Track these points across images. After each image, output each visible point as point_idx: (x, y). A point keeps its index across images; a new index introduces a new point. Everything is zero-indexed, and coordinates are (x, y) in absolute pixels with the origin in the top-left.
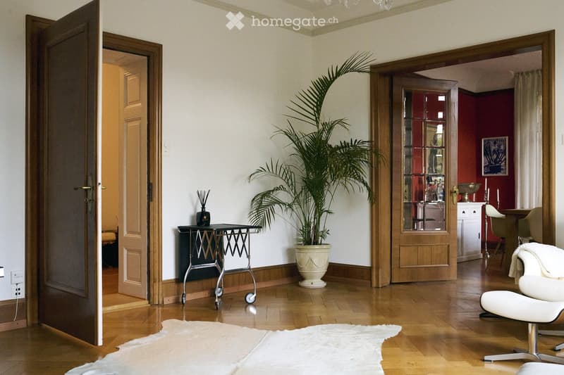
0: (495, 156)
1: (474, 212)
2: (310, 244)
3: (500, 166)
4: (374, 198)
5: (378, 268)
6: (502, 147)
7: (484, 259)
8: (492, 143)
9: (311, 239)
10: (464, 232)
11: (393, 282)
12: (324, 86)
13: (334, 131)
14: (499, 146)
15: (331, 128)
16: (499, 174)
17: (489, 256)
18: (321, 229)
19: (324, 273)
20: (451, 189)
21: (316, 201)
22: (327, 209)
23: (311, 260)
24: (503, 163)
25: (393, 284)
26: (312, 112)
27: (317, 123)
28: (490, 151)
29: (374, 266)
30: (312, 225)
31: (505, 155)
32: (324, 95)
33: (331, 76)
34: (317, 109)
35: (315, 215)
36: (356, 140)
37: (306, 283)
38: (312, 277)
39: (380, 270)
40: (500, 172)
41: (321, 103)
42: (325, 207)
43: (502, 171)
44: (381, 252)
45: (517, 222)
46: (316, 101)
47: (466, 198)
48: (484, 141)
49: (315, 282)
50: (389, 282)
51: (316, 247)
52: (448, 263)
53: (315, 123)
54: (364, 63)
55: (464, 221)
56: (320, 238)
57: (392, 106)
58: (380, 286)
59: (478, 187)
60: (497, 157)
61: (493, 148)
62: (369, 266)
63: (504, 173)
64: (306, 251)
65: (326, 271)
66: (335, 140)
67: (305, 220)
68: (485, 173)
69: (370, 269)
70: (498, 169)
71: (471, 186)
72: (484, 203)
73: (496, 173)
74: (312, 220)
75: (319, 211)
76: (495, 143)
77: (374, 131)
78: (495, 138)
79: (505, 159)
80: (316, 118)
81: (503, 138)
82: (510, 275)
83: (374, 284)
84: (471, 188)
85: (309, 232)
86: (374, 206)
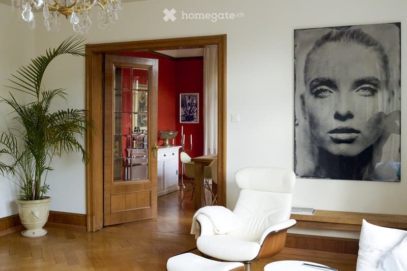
0: (189, 108)
1: (173, 154)
2: (31, 199)
3: (193, 116)
4: (88, 158)
5: (92, 215)
6: (195, 101)
7: (180, 190)
8: (187, 97)
9: (32, 194)
10: (166, 171)
11: (105, 225)
12: (43, 64)
13: (53, 101)
14: (193, 100)
15: (50, 97)
16: (193, 122)
17: (184, 187)
18: (42, 185)
19: (45, 223)
20: (153, 146)
21: (37, 161)
22: (47, 167)
23: (33, 213)
24: (196, 114)
25: (106, 226)
26: (34, 85)
27: (38, 94)
28: (186, 104)
29: (89, 213)
30: (34, 182)
31: (197, 107)
32: (44, 71)
33: (49, 55)
34: (38, 82)
35: (36, 173)
36: (72, 110)
37: (28, 233)
38: (33, 228)
39: (94, 217)
40: (193, 120)
41: (41, 78)
42: (46, 165)
43: (195, 120)
44: (95, 202)
45: (203, 167)
46: (36, 76)
47: (167, 143)
48: (182, 96)
49: (37, 231)
50: (101, 225)
51: (37, 201)
52: (151, 206)
53: (36, 94)
54: (77, 46)
55: (165, 163)
56: (41, 192)
57: (104, 79)
58: (94, 230)
59: (176, 133)
60: (191, 109)
61: (188, 101)
62: (85, 213)
63: (196, 121)
64: (28, 206)
65: (47, 221)
66: (53, 108)
67: (27, 180)
68: (182, 121)
69: (86, 216)
70: (192, 118)
71: (171, 133)
72: (181, 147)
73: (190, 121)
74: (34, 179)
75: (40, 170)
76: (189, 98)
77: (89, 100)
78: (190, 94)
79: (197, 111)
80: (37, 90)
81: (196, 94)
82: (192, 233)
83: (89, 229)
84: (171, 135)
85: (31, 188)
86: (88, 165)
